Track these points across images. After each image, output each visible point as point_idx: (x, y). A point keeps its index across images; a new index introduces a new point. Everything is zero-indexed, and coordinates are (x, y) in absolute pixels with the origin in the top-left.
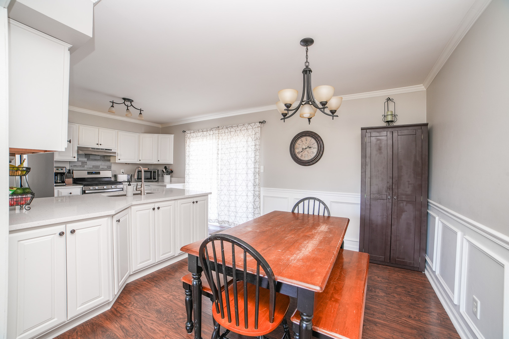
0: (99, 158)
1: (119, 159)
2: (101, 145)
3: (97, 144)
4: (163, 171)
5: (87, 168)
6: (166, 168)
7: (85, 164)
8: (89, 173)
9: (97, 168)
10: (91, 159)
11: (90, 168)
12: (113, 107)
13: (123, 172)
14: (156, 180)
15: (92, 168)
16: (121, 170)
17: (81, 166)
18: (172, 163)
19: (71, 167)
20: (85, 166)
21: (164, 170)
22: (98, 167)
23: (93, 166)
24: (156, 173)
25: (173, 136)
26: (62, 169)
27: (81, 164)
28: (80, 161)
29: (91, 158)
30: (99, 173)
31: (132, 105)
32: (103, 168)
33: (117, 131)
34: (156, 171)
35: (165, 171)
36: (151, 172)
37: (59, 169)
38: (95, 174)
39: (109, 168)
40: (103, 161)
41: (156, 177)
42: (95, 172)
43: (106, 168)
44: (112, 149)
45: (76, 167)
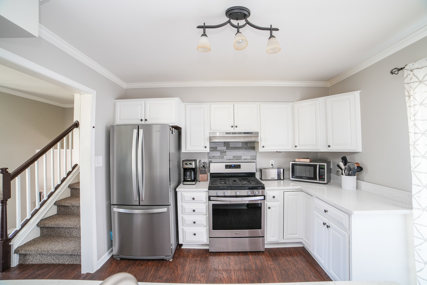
0: (241, 146)
1: (263, 147)
2: (236, 127)
3: (232, 127)
4: (338, 166)
5: (227, 160)
6: (345, 160)
7: (224, 154)
8: (227, 167)
9: (238, 160)
10: (231, 147)
11: (230, 159)
12: (206, 35)
13: (272, 165)
14: (326, 182)
15: (233, 160)
16: (271, 161)
18: (359, 149)
19: (210, 158)
20: (225, 157)
21: (342, 164)
22: (239, 158)
23: (234, 157)
24: (324, 169)
25: (357, 94)
26: (191, 164)
27: (219, 155)
28: (219, 151)
29: (231, 146)
30: (239, 167)
31: (248, 23)
32: (245, 159)
33: (258, 103)
34: (324, 165)
35: (343, 167)
36: (315, 166)
37: (187, 164)
38: (234, 168)
39: (253, 159)
40: (245, 149)
41: (324, 176)
42: (234, 165)
43: (250, 159)
44: (252, 133)
45: (215, 158)
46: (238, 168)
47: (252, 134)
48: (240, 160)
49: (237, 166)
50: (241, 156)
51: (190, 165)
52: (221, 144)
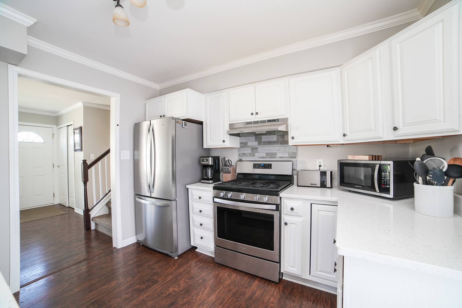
0: (275, 140)
1: (293, 138)
2: (257, 113)
3: (252, 114)
5: (259, 158)
7: (256, 150)
8: (255, 166)
9: (272, 158)
10: (264, 142)
11: (262, 158)
13: (320, 166)
14: (391, 196)
15: (266, 158)
17: (250, 154)
19: (240, 156)
20: (256, 154)
22: (273, 155)
23: (267, 154)
24: (388, 171)
27: (250, 152)
28: (249, 147)
29: (263, 140)
30: (269, 166)
32: (281, 157)
34: (388, 165)
36: (373, 167)
37: (204, 160)
38: (263, 167)
39: (292, 157)
40: (281, 144)
41: (389, 185)
42: (264, 164)
43: (287, 157)
44: (278, 119)
45: (245, 155)
46: (268, 168)
47: (278, 121)
48: (275, 158)
49: (267, 165)
50: (276, 153)
51: (207, 161)
52: (252, 139)
